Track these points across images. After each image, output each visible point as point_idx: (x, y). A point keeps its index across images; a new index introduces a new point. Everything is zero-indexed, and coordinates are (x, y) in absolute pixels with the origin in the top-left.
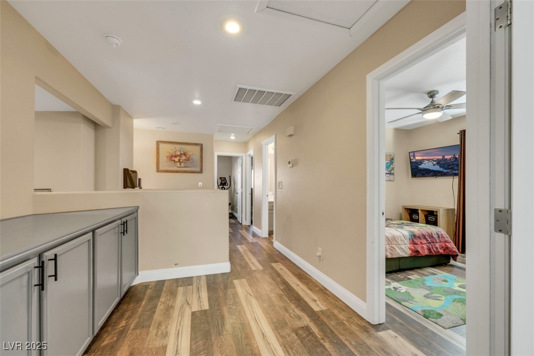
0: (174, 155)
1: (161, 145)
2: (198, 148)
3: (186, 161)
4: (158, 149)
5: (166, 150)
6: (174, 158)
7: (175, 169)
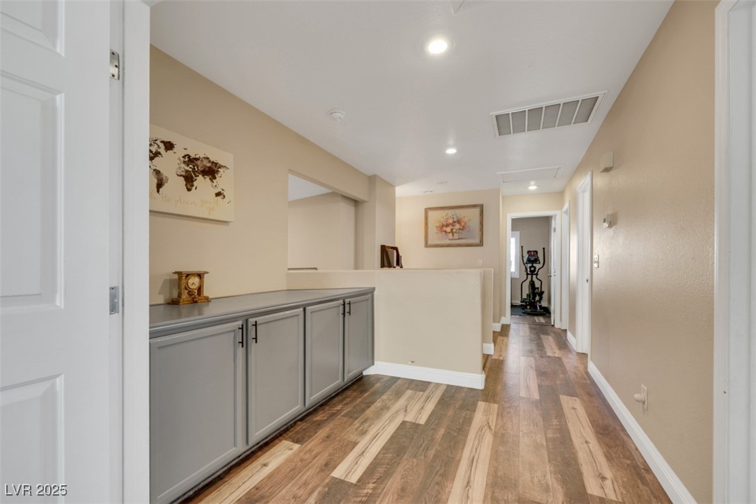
0: (445, 224)
1: (430, 213)
2: (477, 211)
3: (461, 231)
4: (426, 218)
5: (435, 217)
6: (445, 229)
7: (448, 242)
